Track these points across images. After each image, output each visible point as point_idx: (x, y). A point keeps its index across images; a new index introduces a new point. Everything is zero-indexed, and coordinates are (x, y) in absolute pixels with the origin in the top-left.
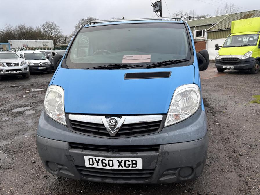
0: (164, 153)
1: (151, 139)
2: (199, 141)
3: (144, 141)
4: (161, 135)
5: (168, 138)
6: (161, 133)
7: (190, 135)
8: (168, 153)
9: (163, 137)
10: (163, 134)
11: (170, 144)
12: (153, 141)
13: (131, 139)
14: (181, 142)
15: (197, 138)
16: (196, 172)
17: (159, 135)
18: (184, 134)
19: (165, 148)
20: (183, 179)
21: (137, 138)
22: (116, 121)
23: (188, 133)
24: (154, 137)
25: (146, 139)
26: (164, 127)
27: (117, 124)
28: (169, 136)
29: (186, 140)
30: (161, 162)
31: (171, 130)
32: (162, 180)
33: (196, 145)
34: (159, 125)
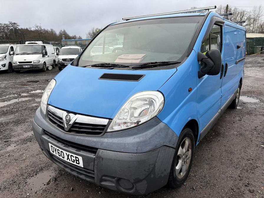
0: (99, 158)
1: (92, 141)
2: (136, 155)
3: (86, 141)
4: (102, 139)
5: (106, 144)
6: (102, 138)
7: (127, 146)
8: (102, 159)
9: (102, 142)
10: (103, 139)
11: (106, 151)
12: (93, 143)
13: (77, 137)
14: (116, 151)
15: (135, 151)
16: (136, 188)
17: (100, 139)
18: (122, 143)
19: (100, 153)
20: (123, 190)
21: (82, 138)
22: (70, 118)
23: (127, 143)
24: (95, 140)
25: (88, 140)
26: (106, 132)
27: (70, 121)
28: (107, 142)
29: (122, 150)
30: (97, 165)
31: (112, 137)
32: (104, 185)
33: (132, 158)
34: (103, 129)
